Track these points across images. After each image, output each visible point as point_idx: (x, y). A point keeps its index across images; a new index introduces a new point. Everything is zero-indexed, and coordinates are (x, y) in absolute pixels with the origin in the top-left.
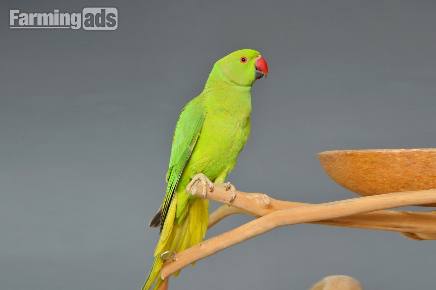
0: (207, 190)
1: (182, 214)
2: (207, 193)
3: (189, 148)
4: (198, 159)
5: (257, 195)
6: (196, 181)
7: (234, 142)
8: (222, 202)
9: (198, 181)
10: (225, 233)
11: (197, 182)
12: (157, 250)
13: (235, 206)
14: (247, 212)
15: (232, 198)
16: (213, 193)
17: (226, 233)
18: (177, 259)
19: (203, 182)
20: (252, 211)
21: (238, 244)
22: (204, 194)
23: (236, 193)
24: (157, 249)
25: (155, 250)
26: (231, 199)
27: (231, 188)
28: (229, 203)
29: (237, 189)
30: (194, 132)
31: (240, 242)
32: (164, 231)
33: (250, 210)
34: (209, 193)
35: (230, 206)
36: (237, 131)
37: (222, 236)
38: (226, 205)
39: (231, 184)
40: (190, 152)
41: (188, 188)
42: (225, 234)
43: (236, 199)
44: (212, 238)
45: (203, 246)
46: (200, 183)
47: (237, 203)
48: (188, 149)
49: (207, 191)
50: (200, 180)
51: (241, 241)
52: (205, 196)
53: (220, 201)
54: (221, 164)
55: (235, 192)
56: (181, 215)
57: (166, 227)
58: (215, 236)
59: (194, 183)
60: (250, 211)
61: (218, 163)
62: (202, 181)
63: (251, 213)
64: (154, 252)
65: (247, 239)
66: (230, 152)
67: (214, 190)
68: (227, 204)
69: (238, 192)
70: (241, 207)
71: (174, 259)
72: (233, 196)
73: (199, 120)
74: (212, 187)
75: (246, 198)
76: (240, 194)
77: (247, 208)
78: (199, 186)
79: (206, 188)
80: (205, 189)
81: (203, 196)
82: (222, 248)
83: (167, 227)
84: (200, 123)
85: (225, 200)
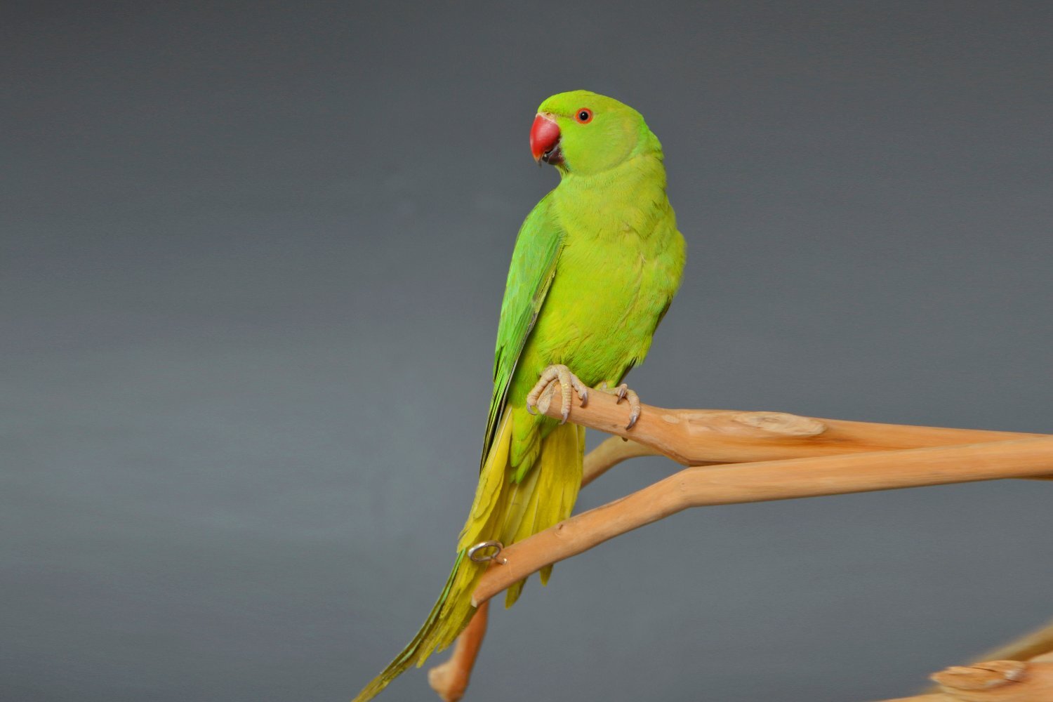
0: (571, 402)
1: (524, 457)
2: (570, 409)
3: (532, 306)
4: (553, 331)
5: (689, 413)
6: (549, 382)
7: (640, 293)
8: (609, 429)
9: (553, 382)
10: (616, 502)
11: (551, 384)
12: (464, 537)
13: (638, 440)
14: (666, 453)
15: (632, 421)
16: (589, 409)
17: (619, 500)
18: (505, 560)
19: (564, 385)
20: (676, 451)
21: (646, 526)
22: (564, 411)
23: (641, 409)
24: (463, 535)
25: (459, 537)
26: (629, 422)
27: (629, 399)
28: (624, 431)
29: (642, 401)
30: (542, 270)
31: (651, 520)
32: (480, 494)
33: (672, 448)
34: (577, 410)
35: (625, 440)
36: (642, 266)
37: (608, 507)
38: (617, 437)
39: (628, 388)
40: (534, 315)
41: (530, 399)
42: (618, 503)
43: (640, 423)
44: (587, 512)
45: (565, 531)
46: (557, 388)
47: (642, 431)
48: (530, 309)
49: (571, 406)
50: (558, 381)
51: (654, 519)
52: (566, 416)
53: (604, 427)
54: (612, 343)
55: (637, 407)
56: (522, 461)
57: (485, 486)
58: (593, 507)
59: (544, 387)
60: (672, 452)
61: (604, 342)
62: (561, 382)
63: (673, 454)
64: (457, 542)
65: (666, 515)
66: (632, 316)
67: (591, 403)
68: (620, 435)
69: (644, 407)
70: (651, 442)
71: (499, 559)
72: (633, 417)
73: (553, 240)
74: (584, 395)
75: (664, 422)
76: (649, 413)
77: (666, 444)
78: (556, 393)
79: (570, 397)
80: (567, 400)
81: (563, 416)
82: (609, 535)
83: (488, 485)
84: (554, 248)
85: (615, 426)
